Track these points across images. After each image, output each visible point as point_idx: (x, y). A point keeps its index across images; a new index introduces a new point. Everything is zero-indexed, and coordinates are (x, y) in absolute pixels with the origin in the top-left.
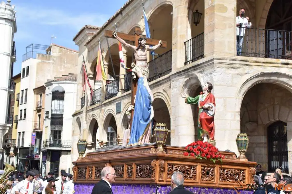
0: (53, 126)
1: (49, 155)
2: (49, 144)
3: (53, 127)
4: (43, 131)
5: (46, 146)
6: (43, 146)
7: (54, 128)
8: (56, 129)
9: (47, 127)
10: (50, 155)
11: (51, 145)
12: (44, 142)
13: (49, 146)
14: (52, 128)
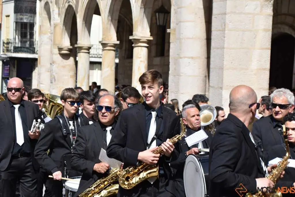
0: (19, 14)
1: (14, 67)
2: (12, 48)
3: (19, 16)
4: (2, 23)
5: (8, 50)
6: (3, 49)
7: (21, 19)
8: (25, 21)
9: (8, 16)
10: (16, 66)
11: (17, 50)
12: (4, 43)
13: (12, 51)
14: (17, 19)
